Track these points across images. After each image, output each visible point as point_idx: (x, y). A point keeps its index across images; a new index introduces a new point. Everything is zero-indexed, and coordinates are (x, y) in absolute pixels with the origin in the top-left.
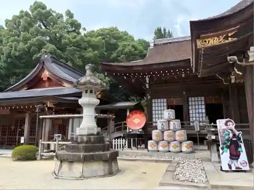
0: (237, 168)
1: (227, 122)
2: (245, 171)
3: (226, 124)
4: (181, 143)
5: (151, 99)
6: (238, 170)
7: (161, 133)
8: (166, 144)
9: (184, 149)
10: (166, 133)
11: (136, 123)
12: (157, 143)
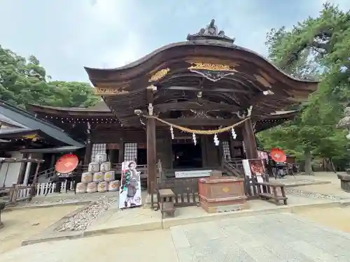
0: (131, 204)
1: (130, 164)
2: (139, 206)
3: (129, 166)
4: (108, 182)
5: (92, 144)
6: (133, 206)
7: (91, 175)
8: (95, 185)
9: (111, 188)
10: (96, 174)
11: (67, 166)
12: (86, 184)
